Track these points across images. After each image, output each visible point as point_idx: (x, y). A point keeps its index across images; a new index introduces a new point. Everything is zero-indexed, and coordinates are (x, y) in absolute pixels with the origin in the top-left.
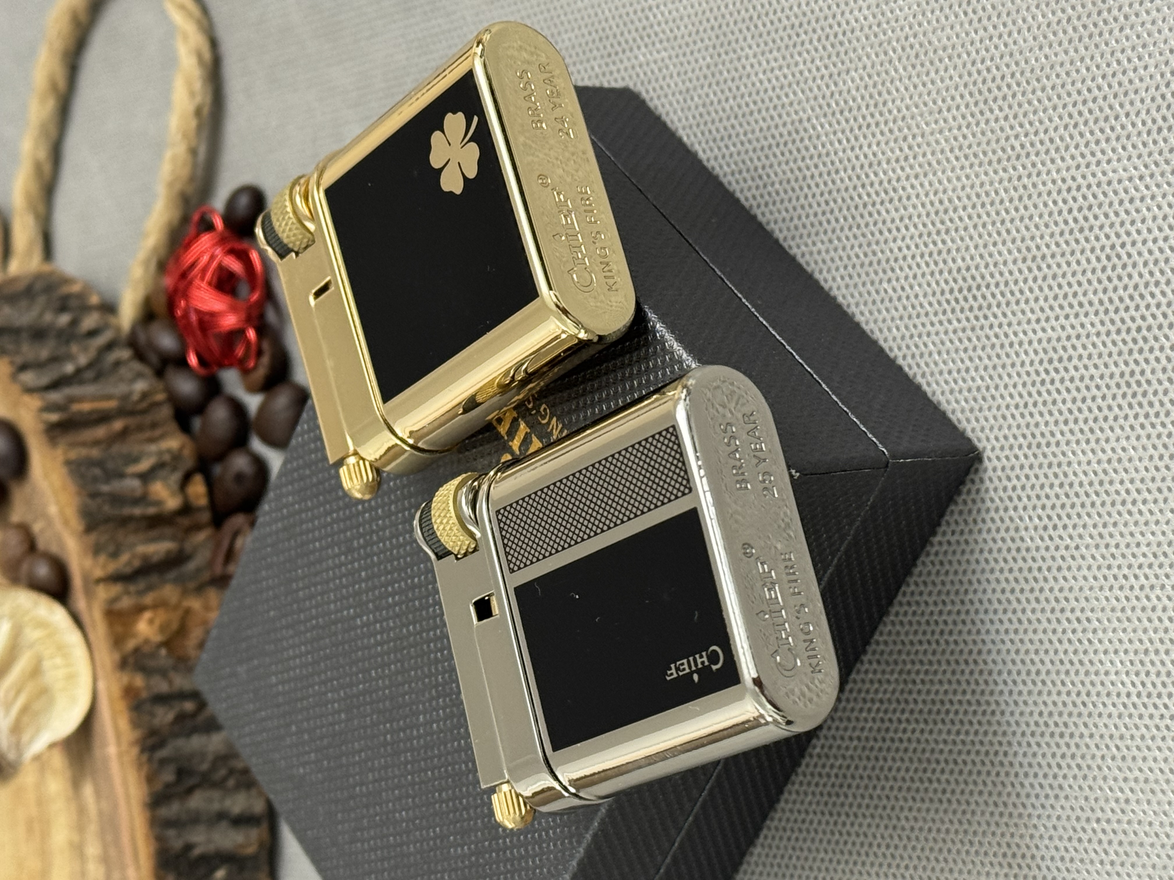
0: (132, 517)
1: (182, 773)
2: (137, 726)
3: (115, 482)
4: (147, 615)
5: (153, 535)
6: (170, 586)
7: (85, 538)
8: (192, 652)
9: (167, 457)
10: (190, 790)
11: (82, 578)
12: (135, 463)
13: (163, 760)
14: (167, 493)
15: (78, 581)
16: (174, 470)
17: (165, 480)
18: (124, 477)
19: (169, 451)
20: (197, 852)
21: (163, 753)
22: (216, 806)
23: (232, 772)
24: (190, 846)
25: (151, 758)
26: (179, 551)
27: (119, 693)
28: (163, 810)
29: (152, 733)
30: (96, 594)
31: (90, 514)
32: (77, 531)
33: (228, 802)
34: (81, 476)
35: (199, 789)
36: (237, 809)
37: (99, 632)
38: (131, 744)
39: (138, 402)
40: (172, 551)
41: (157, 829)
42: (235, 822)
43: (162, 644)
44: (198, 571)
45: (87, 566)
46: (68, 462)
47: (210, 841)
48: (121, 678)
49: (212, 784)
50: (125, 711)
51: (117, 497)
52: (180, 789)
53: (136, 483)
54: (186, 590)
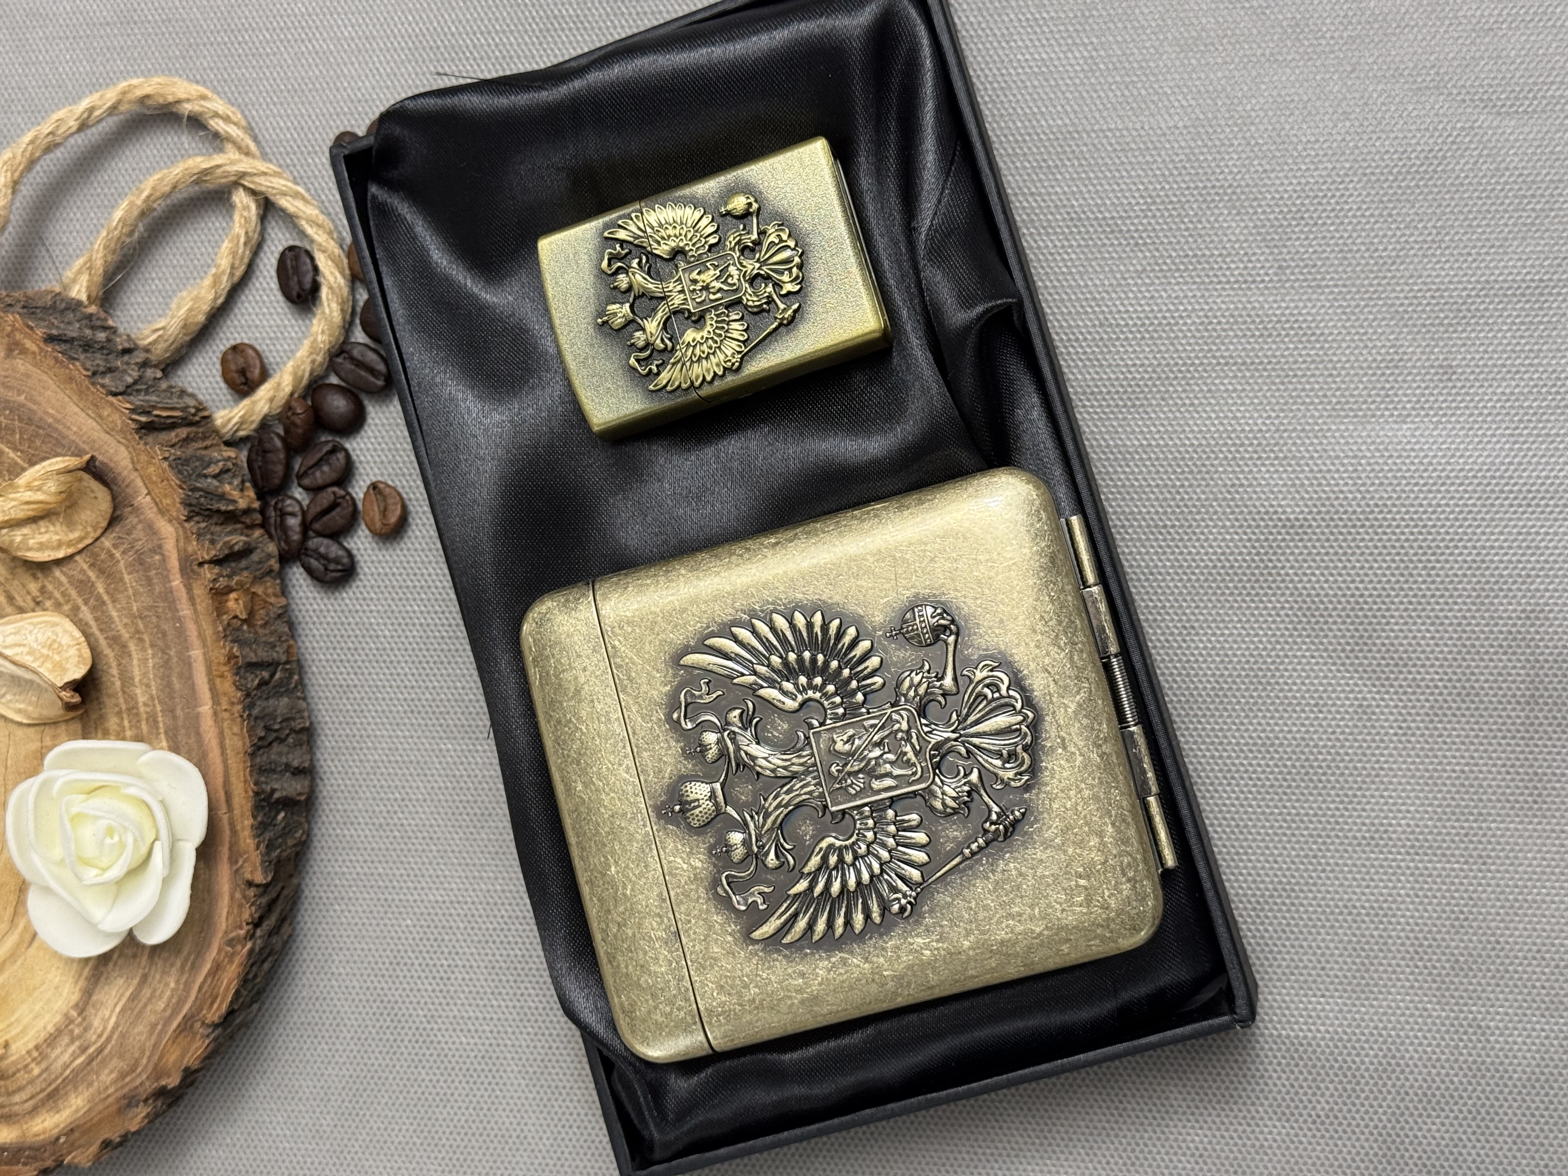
0: (218, 511)
1: (267, 729)
2: (238, 688)
3: (202, 480)
4: (233, 596)
5: (229, 529)
6: (245, 573)
7: (186, 525)
8: (260, 631)
9: (230, 465)
10: (270, 744)
11: (179, 560)
12: (208, 466)
13: (256, 718)
14: (236, 494)
15: (174, 563)
16: (234, 476)
17: (230, 483)
18: (206, 476)
19: (229, 458)
20: (277, 795)
21: (256, 712)
22: (284, 760)
23: (293, 731)
24: (273, 791)
25: (249, 716)
26: (249, 544)
27: (222, 659)
28: (258, 760)
29: (248, 695)
30: (199, 574)
31: (190, 505)
32: (177, 519)
33: (290, 756)
34: (180, 472)
35: (275, 744)
36: (295, 763)
37: (199, 607)
38: (233, 704)
39: (194, 415)
40: (245, 543)
41: (255, 776)
42: (293, 774)
43: (244, 621)
44: (260, 562)
45: (190, 549)
46: (165, 459)
47: (283, 789)
48: (224, 647)
49: (281, 741)
50: (228, 675)
51: (207, 493)
52: (266, 743)
53: (216, 483)
54: (255, 578)
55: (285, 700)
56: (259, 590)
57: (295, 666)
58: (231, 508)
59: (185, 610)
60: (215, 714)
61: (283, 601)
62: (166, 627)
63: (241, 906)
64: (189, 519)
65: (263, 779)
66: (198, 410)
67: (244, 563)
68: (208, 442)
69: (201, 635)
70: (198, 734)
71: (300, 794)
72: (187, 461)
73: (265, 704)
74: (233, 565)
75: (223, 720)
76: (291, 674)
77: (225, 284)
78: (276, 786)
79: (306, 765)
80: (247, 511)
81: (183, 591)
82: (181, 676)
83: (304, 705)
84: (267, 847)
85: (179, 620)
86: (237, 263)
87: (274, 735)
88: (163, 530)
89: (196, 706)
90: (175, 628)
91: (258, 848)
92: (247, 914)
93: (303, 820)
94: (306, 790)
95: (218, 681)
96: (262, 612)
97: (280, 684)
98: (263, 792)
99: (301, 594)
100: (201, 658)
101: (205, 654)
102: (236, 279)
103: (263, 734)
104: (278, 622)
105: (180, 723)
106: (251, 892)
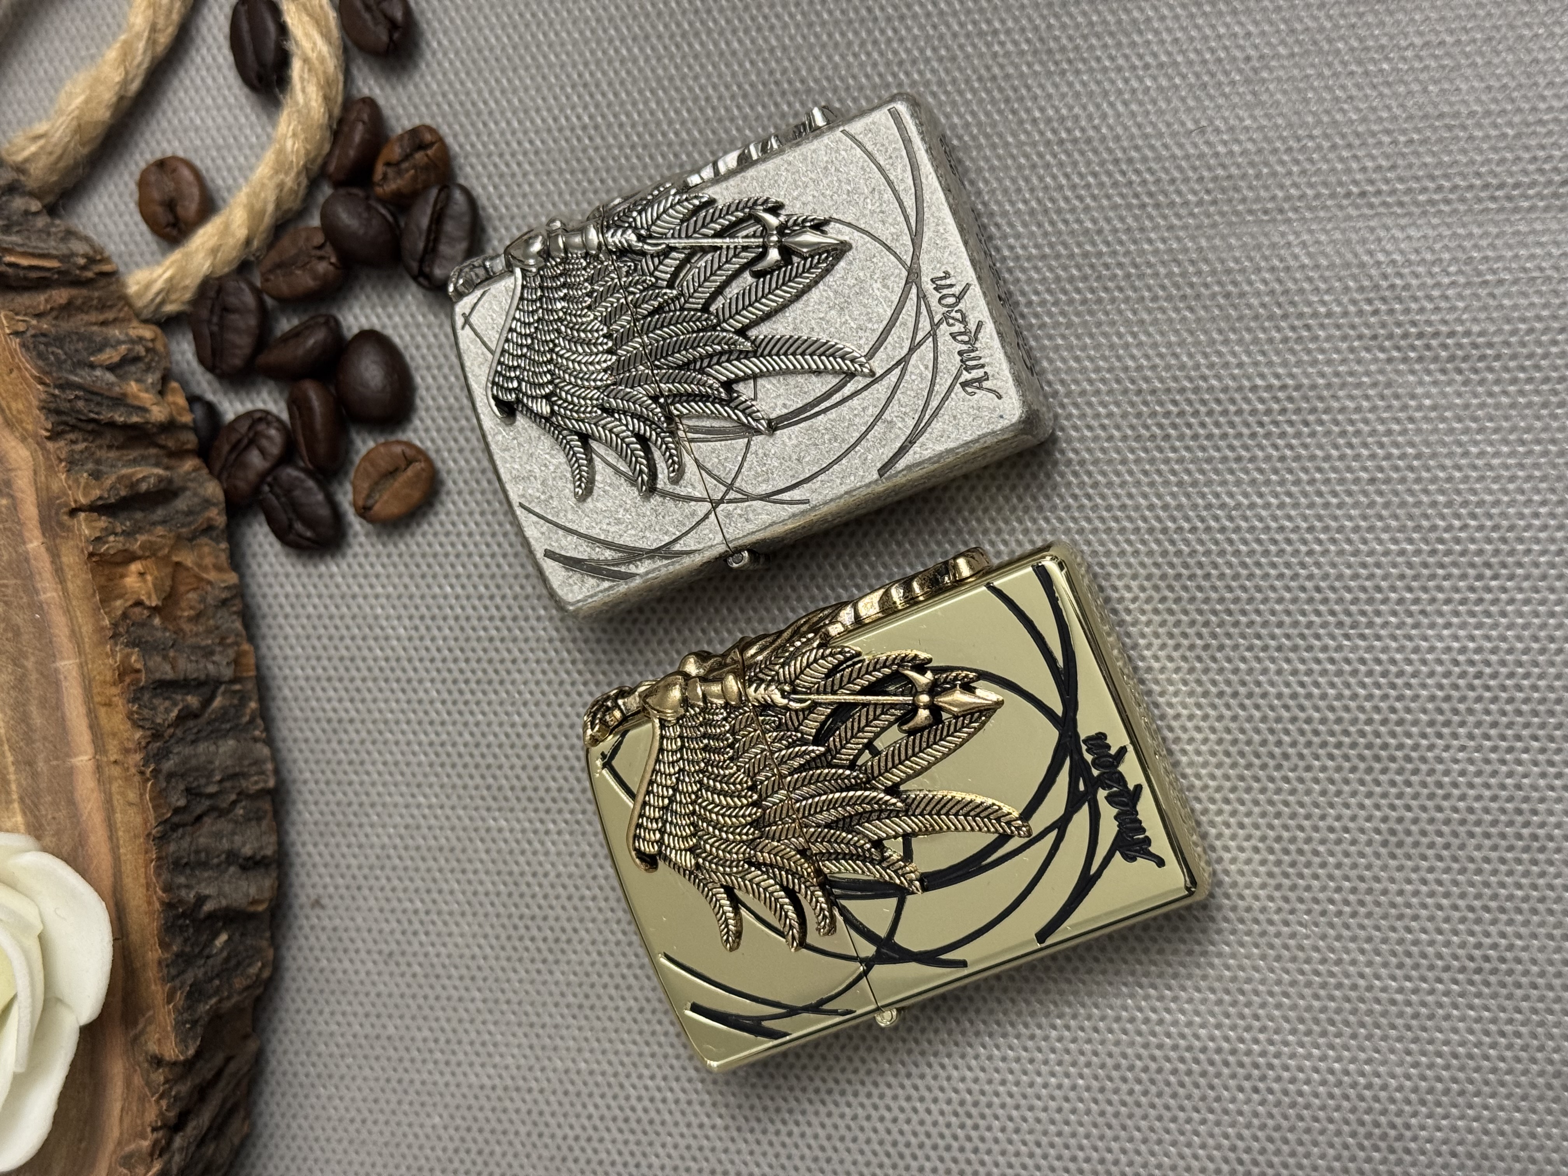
0: (112, 424)
1: (193, 793)
2: (136, 725)
3: (84, 372)
4: (135, 567)
5: (134, 454)
6: (160, 530)
7: (50, 445)
8: (187, 627)
9: (140, 350)
10: (199, 818)
11: (39, 506)
12: (100, 349)
13: (170, 776)
14: (147, 398)
15: (30, 510)
16: (148, 369)
17: (138, 381)
18: (92, 366)
19: (141, 339)
20: (208, 907)
21: (168, 765)
22: (225, 844)
23: (243, 794)
24: (201, 900)
25: (156, 772)
26: (170, 481)
27: (109, 676)
28: (172, 847)
29: (157, 735)
30: (69, 529)
31: (58, 412)
32: (35, 436)
33: (238, 839)
34: (40, 356)
35: (207, 820)
36: (247, 851)
37: (70, 586)
38: (126, 751)
39: (84, 268)
40: (160, 479)
41: (166, 875)
42: (244, 868)
43: (155, 610)
44: (190, 513)
45: (55, 487)
46: (16, 333)
47: (221, 894)
48: (113, 653)
49: (222, 813)
50: (119, 701)
51: (91, 393)
52: (187, 818)
53: (110, 377)
54: (179, 537)
55: (229, 744)
56: (187, 558)
57: (250, 686)
58: (135, 419)
59: (49, 592)
60: (99, 768)
61: (232, 578)
62: (18, 619)
63: (142, 1099)
64: (54, 436)
65: (182, 880)
66: (91, 261)
67: (160, 513)
68: (110, 315)
69: (75, 635)
70: (71, 802)
71: (254, 902)
72: (59, 340)
73: (187, 751)
74: (139, 515)
75: (111, 779)
76: (243, 699)
77: (141, 57)
78: (208, 890)
79: (269, 852)
80: (170, 426)
81: (45, 557)
82: (43, 703)
83: (266, 751)
84: (189, 996)
85: (40, 607)
86: (161, 22)
87: (206, 803)
88: (13, 455)
89: (68, 755)
90: (34, 621)
91: (170, 998)
92: (151, 1115)
93: (264, 944)
94: (267, 895)
95: (102, 711)
96: (191, 595)
97: (223, 715)
98: (181, 901)
99: (266, 568)
100: (75, 673)
101: (81, 666)
102: (160, 49)
103: (182, 803)
104: (223, 613)
105: (43, 785)
106: (159, 1077)
